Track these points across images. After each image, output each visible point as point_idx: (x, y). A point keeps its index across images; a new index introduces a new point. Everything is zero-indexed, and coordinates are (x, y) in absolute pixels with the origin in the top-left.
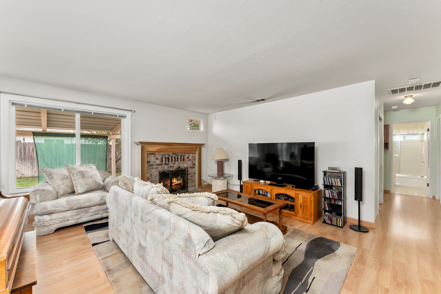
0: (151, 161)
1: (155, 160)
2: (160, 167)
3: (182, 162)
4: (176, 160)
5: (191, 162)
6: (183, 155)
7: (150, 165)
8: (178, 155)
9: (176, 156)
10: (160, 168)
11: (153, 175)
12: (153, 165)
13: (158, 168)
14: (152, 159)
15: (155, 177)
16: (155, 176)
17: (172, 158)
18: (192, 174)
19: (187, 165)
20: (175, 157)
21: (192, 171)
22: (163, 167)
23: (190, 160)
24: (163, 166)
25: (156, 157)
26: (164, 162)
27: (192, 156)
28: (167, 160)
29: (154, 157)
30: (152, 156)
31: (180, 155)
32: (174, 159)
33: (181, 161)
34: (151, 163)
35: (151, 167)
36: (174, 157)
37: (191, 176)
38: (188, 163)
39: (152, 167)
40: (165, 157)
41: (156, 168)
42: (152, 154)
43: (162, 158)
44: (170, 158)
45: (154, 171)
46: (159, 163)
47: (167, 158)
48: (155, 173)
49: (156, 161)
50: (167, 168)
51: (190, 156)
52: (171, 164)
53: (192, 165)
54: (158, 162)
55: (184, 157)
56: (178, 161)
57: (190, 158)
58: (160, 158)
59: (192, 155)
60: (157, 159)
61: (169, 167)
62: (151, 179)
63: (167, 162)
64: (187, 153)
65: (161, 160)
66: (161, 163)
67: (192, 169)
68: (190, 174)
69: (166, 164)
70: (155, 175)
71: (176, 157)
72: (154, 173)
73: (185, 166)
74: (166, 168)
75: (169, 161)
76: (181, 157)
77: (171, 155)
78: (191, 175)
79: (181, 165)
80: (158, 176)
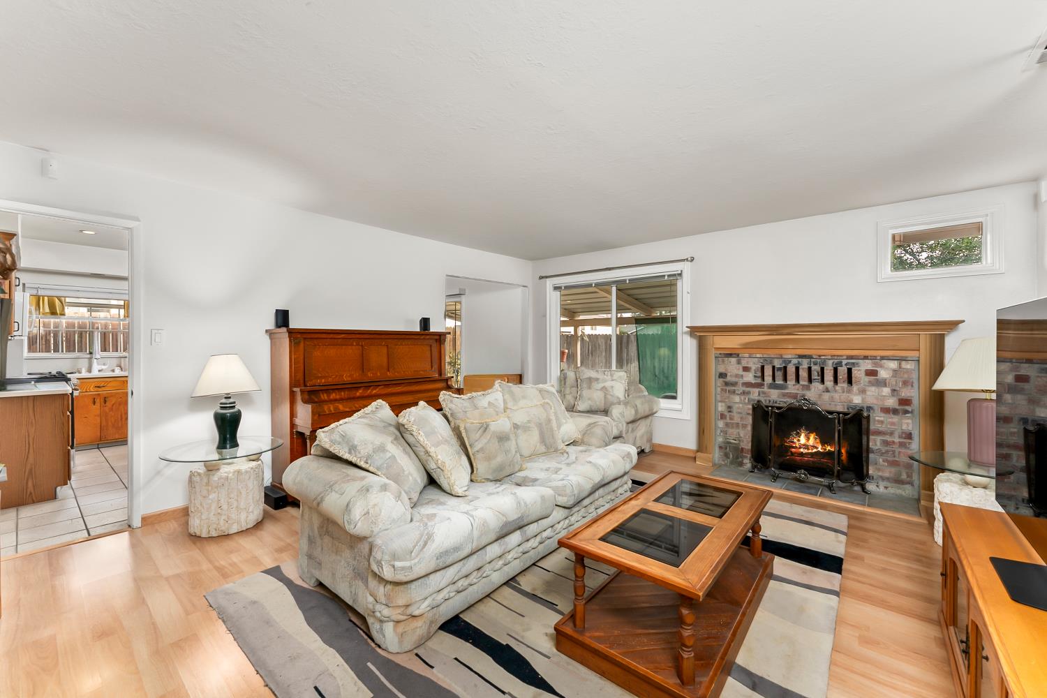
0: (729, 374)
1: (741, 372)
2: (756, 390)
3: (843, 385)
4: (815, 376)
5: (886, 391)
6: (844, 362)
7: (727, 384)
8: (824, 362)
9: (815, 364)
10: (755, 394)
11: (735, 410)
12: (734, 384)
13: (749, 393)
14: (732, 367)
15: (741, 415)
16: (739, 413)
17: (797, 369)
18: (896, 434)
19: (863, 399)
20: (810, 368)
21: (893, 424)
22: (764, 393)
23: (883, 383)
24: (766, 389)
25: (744, 363)
26: (768, 379)
27: (895, 371)
28: (779, 374)
29: (739, 362)
30: (733, 360)
31: (830, 362)
32: (803, 374)
33: (836, 381)
34: (729, 379)
35: (728, 388)
36: (806, 366)
37: (886, 443)
38: (868, 393)
39: (734, 388)
40: (774, 367)
41: (744, 393)
42: (730, 355)
43: (763, 368)
44: (791, 370)
45: (737, 399)
46: (753, 382)
47: (779, 369)
48: (741, 405)
49: (744, 373)
50: (778, 397)
51: (881, 366)
52: (792, 386)
53: (891, 402)
54: (749, 377)
55: (850, 371)
56: (823, 381)
57: (883, 374)
58: (754, 365)
59: (893, 365)
60: (746, 369)
61: (784, 395)
62: (728, 418)
63: (779, 381)
64: (866, 358)
65: (759, 374)
66: (759, 381)
67: (895, 419)
68: (878, 433)
69: (773, 386)
70: (739, 411)
71: (816, 368)
72: (737, 405)
73: (857, 400)
74: (774, 397)
75: (785, 379)
76: (836, 370)
77: (795, 361)
78: (888, 438)
79: (836, 396)
80: (748, 414)
